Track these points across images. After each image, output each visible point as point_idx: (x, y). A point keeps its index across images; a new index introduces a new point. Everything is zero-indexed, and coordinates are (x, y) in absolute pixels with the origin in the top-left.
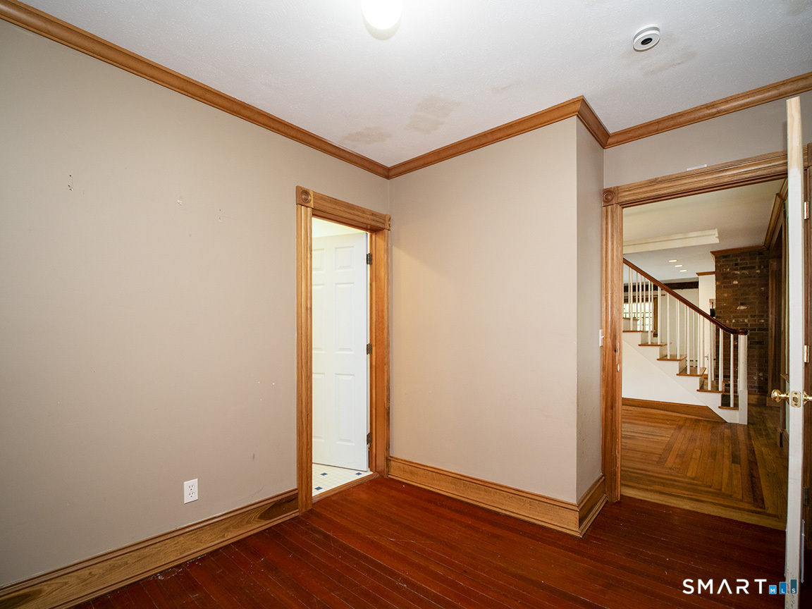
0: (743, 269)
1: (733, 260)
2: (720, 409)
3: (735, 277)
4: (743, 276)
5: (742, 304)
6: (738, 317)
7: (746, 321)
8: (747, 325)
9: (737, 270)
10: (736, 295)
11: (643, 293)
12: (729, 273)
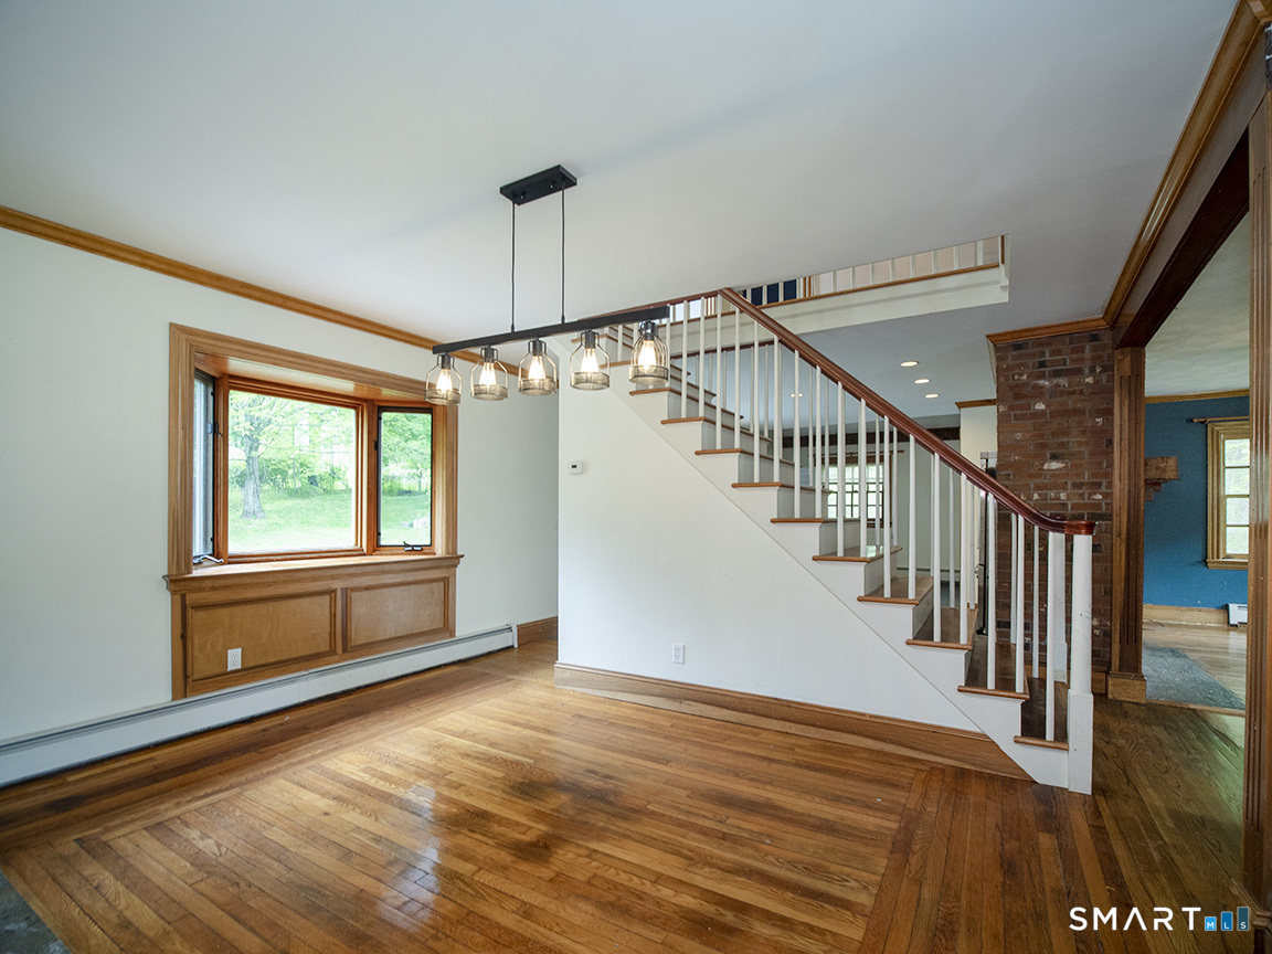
0: (1057, 374)
1: (1033, 355)
2: (1018, 746)
3: (1039, 393)
4: (1057, 392)
5: (1054, 457)
6: (1046, 487)
7: (1063, 496)
8: (1064, 505)
9: (1042, 376)
10: (1042, 435)
11: (823, 450)
12: (1025, 384)
